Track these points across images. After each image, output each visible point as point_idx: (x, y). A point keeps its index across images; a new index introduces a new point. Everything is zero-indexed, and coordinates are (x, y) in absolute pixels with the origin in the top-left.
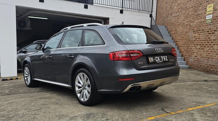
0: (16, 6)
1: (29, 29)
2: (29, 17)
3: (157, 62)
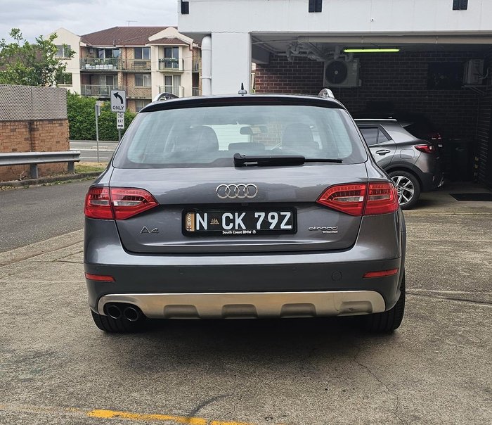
0: (250, 33)
1: (354, 85)
2: (346, 51)
3: (224, 232)
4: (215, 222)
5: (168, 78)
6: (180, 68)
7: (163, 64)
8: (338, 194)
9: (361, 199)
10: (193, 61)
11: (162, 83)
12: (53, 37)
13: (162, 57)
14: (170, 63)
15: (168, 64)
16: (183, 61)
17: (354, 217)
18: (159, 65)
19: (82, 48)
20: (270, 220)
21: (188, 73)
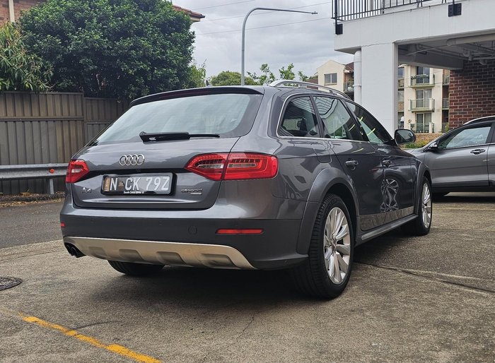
0: (394, 43)
3: (125, 193)
4: (121, 184)
5: (419, 93)
6: (431, 82)
7: (414, 81)
8: (204, 162)
9: (222, 167)
10: (443, 75)
11: (413, 97)
12: (290, 68)
13: (414, 75)
14: (422, 79)
15: (419, 80)
16: (434, 76)
17: (214, 182)
18: (412, 82)
19: (346, 74)
20: (156, 184)
21: (439, 87)
